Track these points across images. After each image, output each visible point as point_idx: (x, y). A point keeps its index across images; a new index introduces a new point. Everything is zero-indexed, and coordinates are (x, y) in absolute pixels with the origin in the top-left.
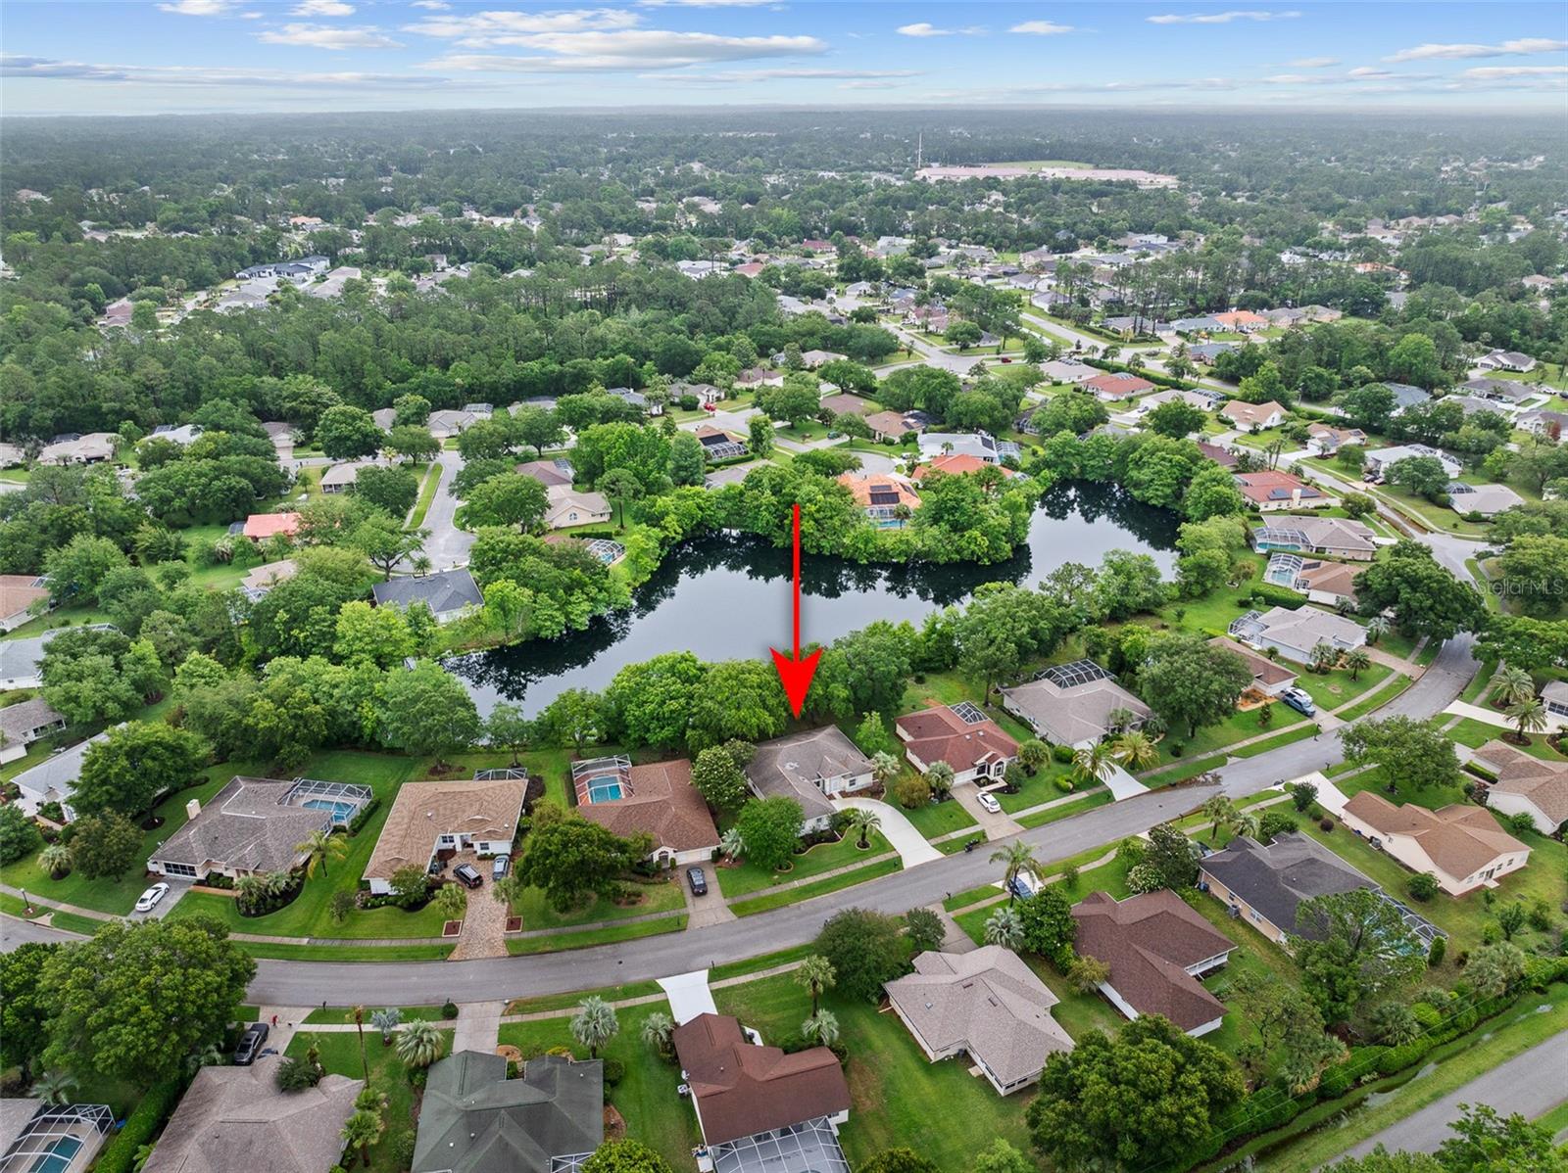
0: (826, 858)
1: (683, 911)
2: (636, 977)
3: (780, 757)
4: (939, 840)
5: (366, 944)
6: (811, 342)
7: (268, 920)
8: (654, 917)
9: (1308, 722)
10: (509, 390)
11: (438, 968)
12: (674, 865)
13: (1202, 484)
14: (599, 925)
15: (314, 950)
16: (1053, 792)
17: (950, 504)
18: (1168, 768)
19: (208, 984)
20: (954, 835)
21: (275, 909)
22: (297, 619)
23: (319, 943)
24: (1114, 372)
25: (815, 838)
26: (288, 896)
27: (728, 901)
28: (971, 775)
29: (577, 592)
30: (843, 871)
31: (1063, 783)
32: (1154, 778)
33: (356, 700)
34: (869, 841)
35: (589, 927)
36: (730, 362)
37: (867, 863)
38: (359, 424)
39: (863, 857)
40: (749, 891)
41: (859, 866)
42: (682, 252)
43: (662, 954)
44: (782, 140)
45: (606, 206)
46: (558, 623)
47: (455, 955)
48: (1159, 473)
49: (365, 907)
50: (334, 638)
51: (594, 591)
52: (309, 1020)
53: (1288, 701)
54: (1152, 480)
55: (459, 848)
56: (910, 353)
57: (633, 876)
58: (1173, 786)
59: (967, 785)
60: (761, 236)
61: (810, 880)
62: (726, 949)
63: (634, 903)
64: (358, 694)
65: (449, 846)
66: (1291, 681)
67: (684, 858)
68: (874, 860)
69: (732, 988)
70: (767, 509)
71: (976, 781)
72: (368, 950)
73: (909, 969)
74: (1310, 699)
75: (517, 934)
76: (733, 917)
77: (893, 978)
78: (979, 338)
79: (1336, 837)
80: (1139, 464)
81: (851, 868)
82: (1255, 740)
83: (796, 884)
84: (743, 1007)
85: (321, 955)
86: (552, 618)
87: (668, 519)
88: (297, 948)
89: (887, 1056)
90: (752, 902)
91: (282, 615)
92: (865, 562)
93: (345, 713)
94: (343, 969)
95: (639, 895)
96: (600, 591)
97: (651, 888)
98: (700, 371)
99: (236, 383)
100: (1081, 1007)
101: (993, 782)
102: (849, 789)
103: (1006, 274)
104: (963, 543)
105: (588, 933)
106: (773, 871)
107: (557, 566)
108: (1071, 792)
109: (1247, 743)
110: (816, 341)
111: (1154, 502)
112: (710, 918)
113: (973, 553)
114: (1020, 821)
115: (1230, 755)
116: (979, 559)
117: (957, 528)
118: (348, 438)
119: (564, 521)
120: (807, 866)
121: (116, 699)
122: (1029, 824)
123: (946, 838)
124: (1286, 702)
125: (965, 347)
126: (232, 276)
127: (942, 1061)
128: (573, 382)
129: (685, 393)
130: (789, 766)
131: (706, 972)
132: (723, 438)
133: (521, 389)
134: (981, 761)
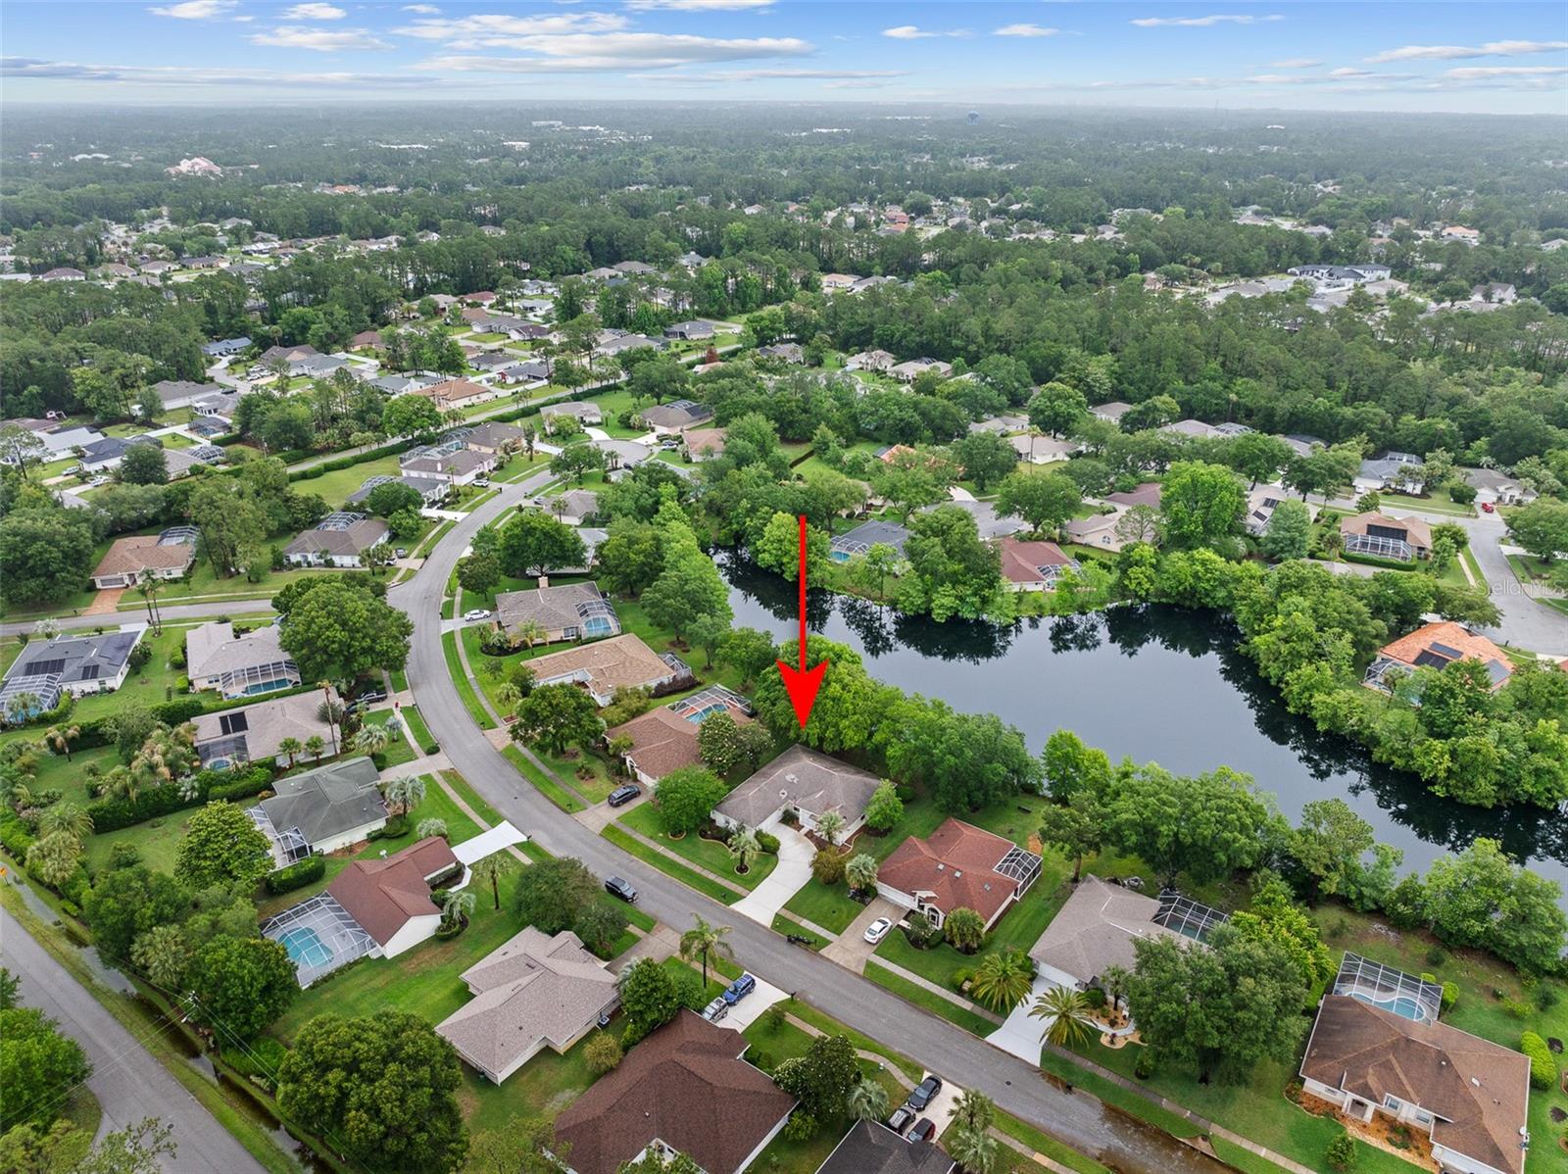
0: (708, 854)
1: (589, 805)
2: (503, 810)
3: (794, 766)
4: (790, 915)
5: (480, 697)
8: (574, 793)
11: (473, 731)
12: (635, 779)
14: (550, 774)
15: (463, 683)
16: (947, 977)
18: (1103, 1073)
20: (806, 924)
22: (753, 511)
23: (472, 682)
25: (724, 835)
27: (614, 822)
28: (910, 903)
29: (948, 585)
30: (697, 869)
31: (963, 977)
32: (1065, 1064)
35: (546, 771)
37: (720, 880)
39: (726, 873)
40: (635, 828)
41: (712, 877)
43: (535, 812)
47: (486, 733)
50: (762, 535)
51: (965, 591)
58: (1070, 1089)
59: (898, 908)
61: (673, 855)
62: (559, 841)
63: (583, 779)
67: (644, 778)
68: (727, 884)
69: (514, 858)
71: (911, 912)
73: (553, 933)
75: (520, 745)
76: (601, 830)
82: (1280, 1161)
83: (661, 849)
85: (461, 687)
86: (907, 595)
90: (622, 834)
95: (593, 777)
96: (973, 594)
97: (605, 780)
106: (665, 830)
108: (959, 992)
109: (1263, 1152)
112: (590, 820)
114: (869, 965)
115: (1206, 1137)
117: (1432, 730)
118: (1042, 412)
119: (1097, 540)
120: (688, 847)
122: (872, 974)
123: (797, 919)
126: (1283, 271)
127: (465, 983)
128: (1345, 430)
129: (1469, 482)
130: (789, 777)
131: (525, 839)
132: (1400, 534)
133: (1296, 423)
134: (924, 894)
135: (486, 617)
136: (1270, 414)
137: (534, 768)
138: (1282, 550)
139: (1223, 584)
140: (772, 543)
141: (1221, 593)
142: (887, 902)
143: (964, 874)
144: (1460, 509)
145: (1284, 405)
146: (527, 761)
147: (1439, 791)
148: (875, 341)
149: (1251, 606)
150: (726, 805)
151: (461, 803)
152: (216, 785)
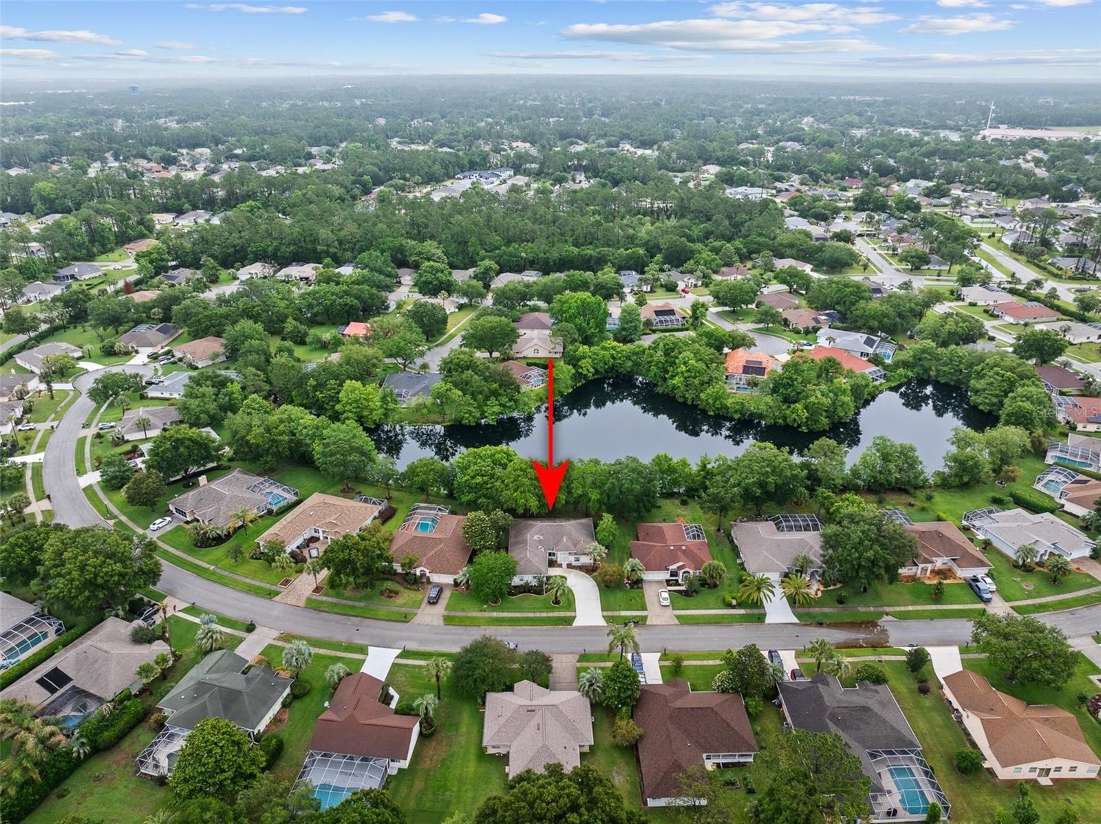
0: (526, 604)
1: (415, 611)
2: (359, 641)
3: (533, 530)
4: (610, 614)
5: (239, 578)
6: (788, 252)
7: (203, 551)
8: (396, 609)
9: (981, 606)
10: (555, 264)
11: (265, 603)
12: (429, 582)
13: (1015, 398)
14: (362, 604)
15: (213, 573)
16: (720, 603)
17: (785, 381)
18: (826, 610)
19: (113, 570)
20: (623, 613)
21: (210, 546)
22: (320, 386)
23: (218, 571)
24: (1031, 300)
25: (525, 589)
26: (219, 540)
27: (446, 613)
28: (665, 575)
29: (493, 399)
30: (531, 615)
31: (728, 598)
32: (809, 615)
33: (313, 437)
34: (563, 600)
35: (357, 604)
36: (714, 260)
37: (550, 615)
38: (439, 275)
39: (552, 609)
40: (463, 610)
41: (544, 615)
42: (743, 180)
43: (383, 632)
44: (887, 103)
45: (711, 146)
46: (474, 417)
47: (277, 598)
48: (992, 383)
49: (252, 558)
50: (338, 401)
51: (504, 400)
52: (184, 611)
53: (972, 584)
54: (984, 390)
55: (321, 538)
56: (865, 269)
57: (401, 581)
58: (821, 624)
59: (659, 582)
60: (811, 173)
61: (505, 615)
62: (422, 641)
63: (391, 597)
64: (314, 435)
65: (316, 535)
66: (986, 570)
67: (437, 578)
68: (556, 614)
69: (407, 665)
70: (655, 365)
71: (668, 581)
72: (236, 581)
73: (509, 688)
74: (994, 588)
75: (316, 597)
76: (441, 622)
77: (493, 690)
78: (927, 263)
79: (927, 701)
80: (980, 376)
81: (538, 615)
82: (919, 608)
83: (495, 614)
84: (403, 679)
85: (213, 578)
86: (470, 412)
87: (584, 361)
88: (206, 570)
89: (462, 740)
90: (459, 618)
91: (312, 382)
92: (712, 413)
93: (307, 445)
94: (219, 588)
95: (397, 593)
96: (510, 400)
97: (407, 591)
98: (689, 264)
99: (392, 242)
100: (615, 755)
101: (680, 585)
102: (575, 563)
103: (997, 215)
104: (788, 412)
105: (353, 607)
106: (485, 602)
107: (486, 380)
108: (733, 607)
109: (910, 608)
110: (794, 251)
111: (981, 407)
112: (427, 620)
113: (795, 420)
114: (678, 617)
115: (887, 614)
116: (799, 426)
117: (788, 400)
118: (431, 283)
119: (530, 353)
120: (509, 605)
121: (207, 412)
122: (683, 621)
123: (616, 613)
124: (970, 585)
125: (918, 268)
126: (453, 177)
127: (493, 755)
128: (596, 263)
129: (672, 279)
130: (536, 538)
131: (400, 651)
132: (672, 312)
133: (564, 264)
134: (674, 567)
135: (170, 522)
136: (546, 261)
137: (349, 606)
138: (631, 334)
139: (628, 358)
140: (351, 404)
141: (630, 364)
142: (650, 582)
143: (686, 546)
144: (673, 295)
145: (555, 254)
146: (334, 605)
147: (804, 429)
148: (251, 256)
149: (656, 365)
150: (518, 569)
151: (322, 651)
152: (102, 731)
